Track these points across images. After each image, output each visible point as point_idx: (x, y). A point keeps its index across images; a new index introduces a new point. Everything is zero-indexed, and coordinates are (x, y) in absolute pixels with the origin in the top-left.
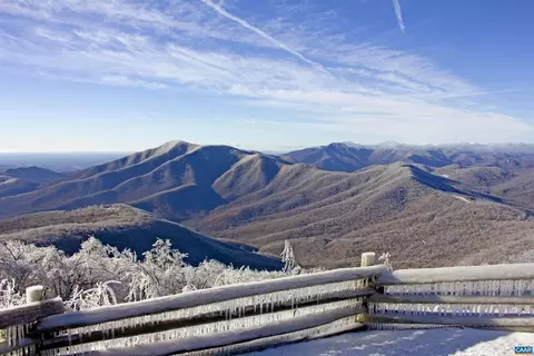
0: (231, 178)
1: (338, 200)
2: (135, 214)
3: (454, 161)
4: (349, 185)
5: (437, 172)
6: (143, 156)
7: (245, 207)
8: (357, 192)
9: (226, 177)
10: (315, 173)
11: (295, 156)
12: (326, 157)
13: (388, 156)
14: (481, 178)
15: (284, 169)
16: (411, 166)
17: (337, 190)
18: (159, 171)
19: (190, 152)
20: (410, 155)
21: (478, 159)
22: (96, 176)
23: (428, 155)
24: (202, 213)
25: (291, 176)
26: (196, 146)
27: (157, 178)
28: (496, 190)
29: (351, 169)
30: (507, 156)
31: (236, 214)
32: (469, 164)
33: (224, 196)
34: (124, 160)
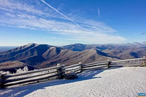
0: (47, 53)
1: (77, 59)
2: (20, 64)
3: (108, 48)
4: (80, 55)
5: (103, 51)
6: (23, 47)
7: (51, 61)
8: (82, 57)
9: (46, 53)
10: (70, 52)
11: (65, 47)
12: (73, 47)
13: (90, 47)
14: (115, 53)
15: (62, 51)
16: (96, 50)
17: (77, 56)
18: (27, 52)
19: (36, 46)
20: (96, 47)
21: (114, 48)
22: (8, 53)
23: (101, 47)
24: (40, 63)
25: (64, 52)
26: (37, 44)
27: (27, 53)
28: (118, 56)
29: (80, 50)
30: (121, 47)
31: (49, 63)
32: (111, 49)
33: (45, 58)
34: (17, 48)
